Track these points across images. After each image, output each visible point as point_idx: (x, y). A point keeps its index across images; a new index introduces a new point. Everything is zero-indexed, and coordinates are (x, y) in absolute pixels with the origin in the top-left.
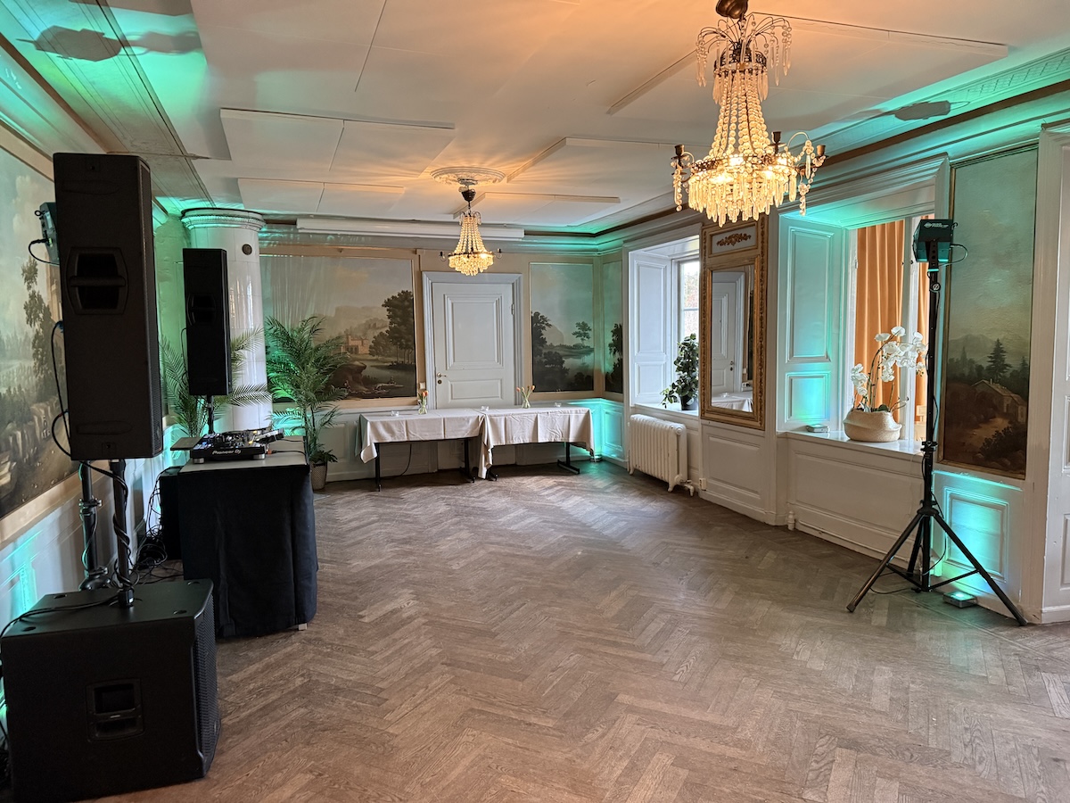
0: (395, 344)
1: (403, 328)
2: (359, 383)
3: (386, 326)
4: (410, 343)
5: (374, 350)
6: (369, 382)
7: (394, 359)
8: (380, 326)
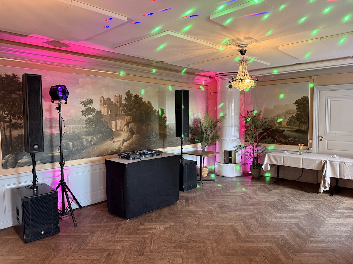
0: (299, 121)
1: (303, 114)
2: (281, 137)
3: (294, 113)
4: (306, 121)
5: (289, 123)
6: (286, 137)
7: (298, 128)
8: (292, 113)
